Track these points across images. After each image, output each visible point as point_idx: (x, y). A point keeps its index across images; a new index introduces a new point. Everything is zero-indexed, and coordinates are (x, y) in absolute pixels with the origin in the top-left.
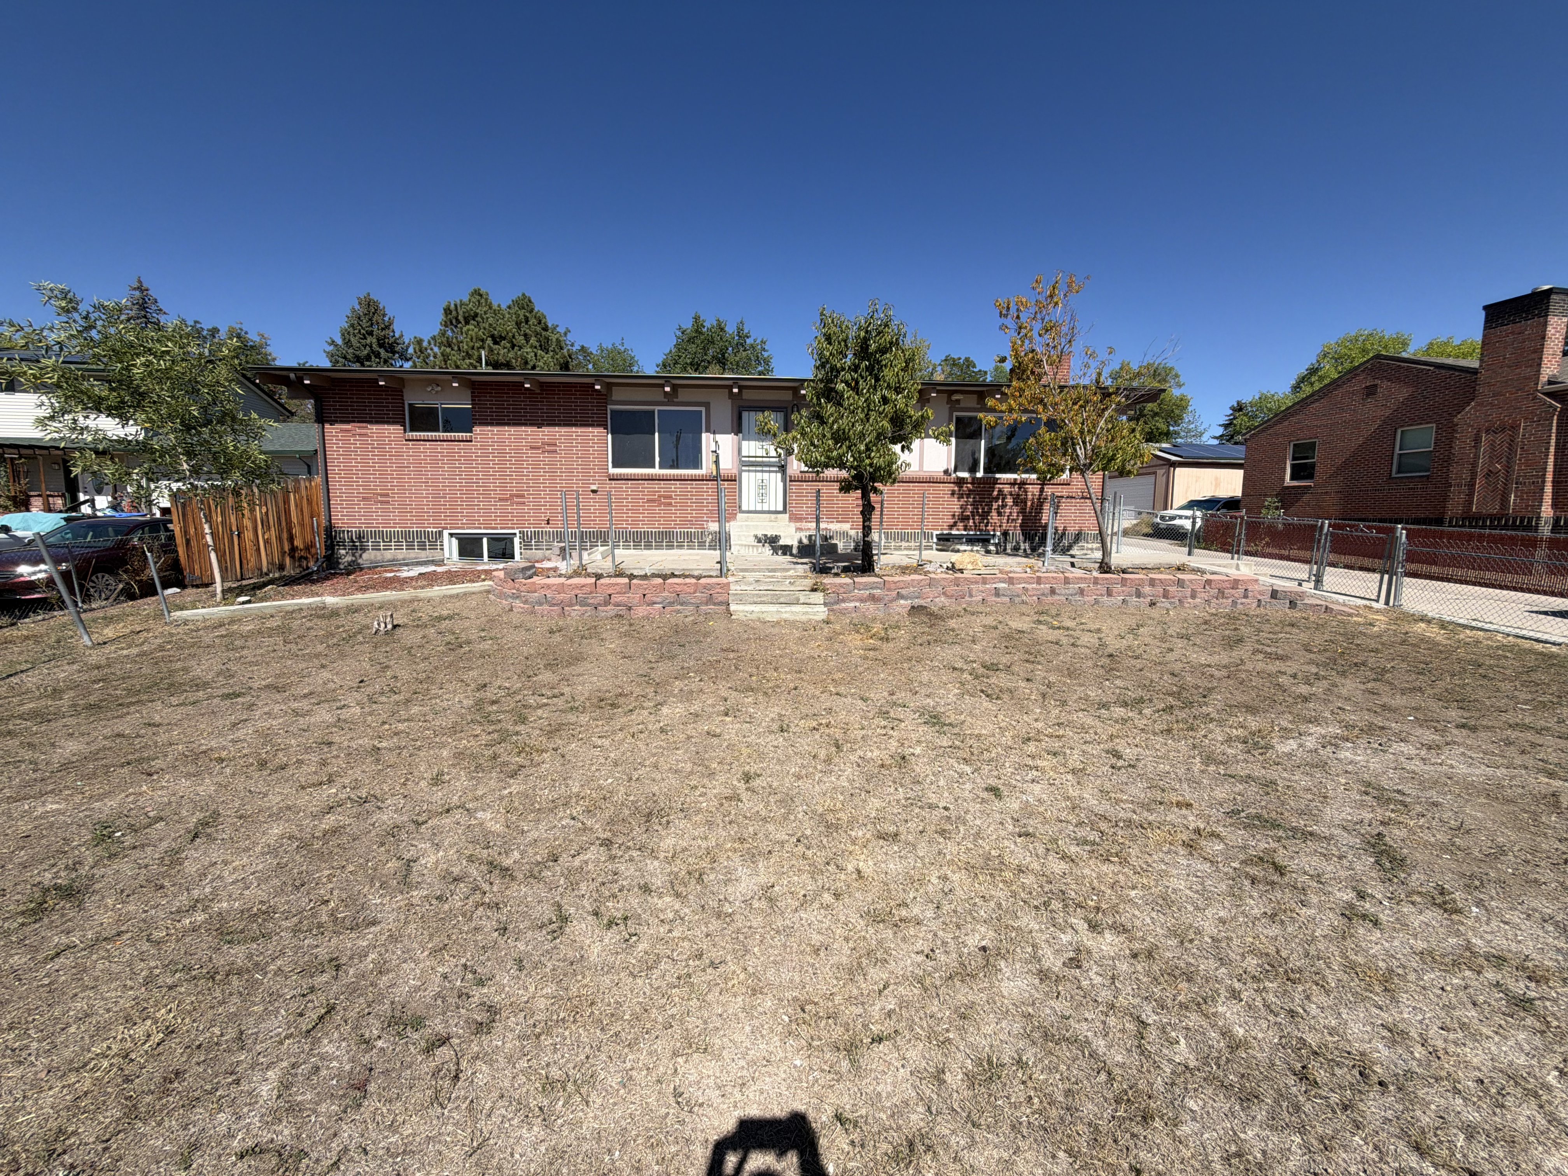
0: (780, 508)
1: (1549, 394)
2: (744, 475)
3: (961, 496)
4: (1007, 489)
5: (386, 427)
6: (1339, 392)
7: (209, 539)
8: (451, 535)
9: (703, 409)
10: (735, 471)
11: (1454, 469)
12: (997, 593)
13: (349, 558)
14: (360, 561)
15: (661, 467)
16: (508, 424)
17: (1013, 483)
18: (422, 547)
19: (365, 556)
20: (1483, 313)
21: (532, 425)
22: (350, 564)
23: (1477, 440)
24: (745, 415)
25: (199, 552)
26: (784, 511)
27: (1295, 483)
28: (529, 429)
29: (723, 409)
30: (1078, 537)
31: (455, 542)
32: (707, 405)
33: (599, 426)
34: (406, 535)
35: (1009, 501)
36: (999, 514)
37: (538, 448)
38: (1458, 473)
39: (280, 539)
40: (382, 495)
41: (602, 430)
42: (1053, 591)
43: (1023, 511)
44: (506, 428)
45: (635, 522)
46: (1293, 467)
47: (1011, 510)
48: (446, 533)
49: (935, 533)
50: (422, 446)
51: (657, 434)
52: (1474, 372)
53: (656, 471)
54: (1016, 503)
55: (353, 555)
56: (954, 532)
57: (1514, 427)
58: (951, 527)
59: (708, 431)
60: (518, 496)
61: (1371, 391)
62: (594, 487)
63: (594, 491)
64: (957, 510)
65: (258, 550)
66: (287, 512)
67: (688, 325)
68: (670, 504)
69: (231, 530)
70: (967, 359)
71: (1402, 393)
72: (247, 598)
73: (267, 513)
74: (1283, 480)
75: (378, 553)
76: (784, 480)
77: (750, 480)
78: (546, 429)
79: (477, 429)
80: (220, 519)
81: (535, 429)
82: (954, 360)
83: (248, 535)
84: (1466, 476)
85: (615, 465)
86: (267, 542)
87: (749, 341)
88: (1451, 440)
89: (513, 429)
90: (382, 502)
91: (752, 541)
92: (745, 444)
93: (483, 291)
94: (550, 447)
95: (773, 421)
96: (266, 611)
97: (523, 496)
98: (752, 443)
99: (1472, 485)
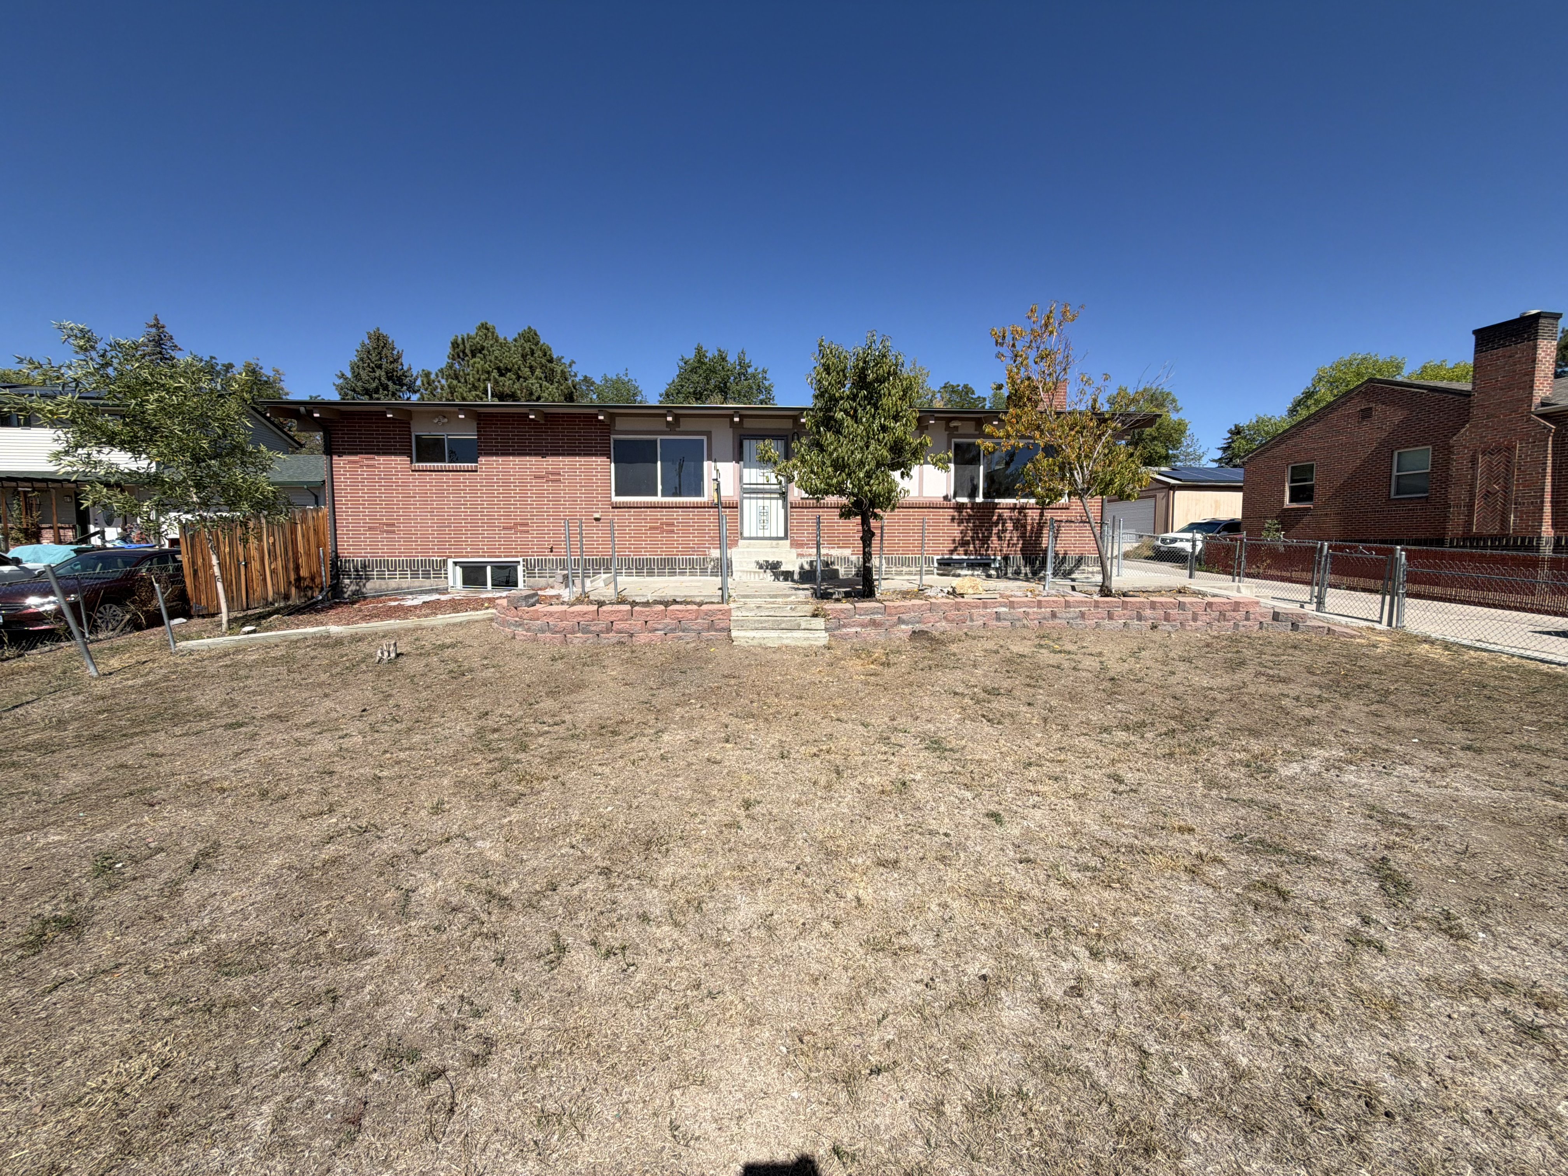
0: (782, 534)
1: (1543, 416)
2: (746, 502)
3: (961, 522)
4: (1006, 514)
5: (393, 458)
6: (1334, 416)
7: (216, 571)
8: (456, 563)
9: (705, 438)
10: (736, 499)
11: (1453, 491)
12: (998, 617)
13: (353, 588)
14: (364, 590)
15: (663, 495)
16: (513, 454)
17: (1013, 508)
18: (427, 576)
19: (369, 585)
20: (1473, 338)
21: (536, 455)
22: (354, 593)
23: (1474, 461)
24: (746, 443)
25: (206, 582)
26: (786, 537)
27: (1295, 505)
28: (534, 459)
29: (724, 437)
30: (1079, 561)
31: (459, 570)
32: (709, 434)
33: (602, 455)
34: (411, 564)
35: (1009, 526)
36: (1000, 538)
37: (543, 477)
38: (1457, 494)
39: (286, 568)
40: (387, 525)
41: (605, 459)
42: (1054, 615)
43: (1023, 536)
44: (511, 458)
45: (637, 550)
46: (1292, 489)
47: (1011, 534)
48: (450, 562)
49: (936, 557)
50: (428, 477)
51: (659, 463)
52: (1467, 394)
53: (659, 499)
54: (1016, 528)
55: (357, 584)
56: (955, 557)
57: (1510, 449)
58: (952, 552)
59: (709, 459)
60: (522, 525)
61: (1366, 414)
62: (597, 515)
63: (597, 519)
64: (957, 535)
65: (265, 580)
66: (294, 542)
67: (691, 355)
68: (672, 531)
69: (238, 560)
70: (966, 386)
71: (1397, 416)
72: (252, 628)
73: (274, 544)
74: (1282, 502)
75: (382, 582)
76: (785, 507)
77: (751, 507)
78: (550, 459)
79: (482, 460)
80: (227, 550)
81: (539, 458)
82: (953, 387)
83: (255, 565)
84: (1464, 496)
85: (618, 494)
86: (273, 572)
87: (750, 370)
88: (1448, 461)
89: (517, 459)
90: (387, 532)
91: (753, 567)
92: (746, 471)
93: (490, 325)
94: (554, 477)
95: (774, 449)
96: (271, 641)
97: (527, 525)
98: (754, 471)
99: (1471, 506)
